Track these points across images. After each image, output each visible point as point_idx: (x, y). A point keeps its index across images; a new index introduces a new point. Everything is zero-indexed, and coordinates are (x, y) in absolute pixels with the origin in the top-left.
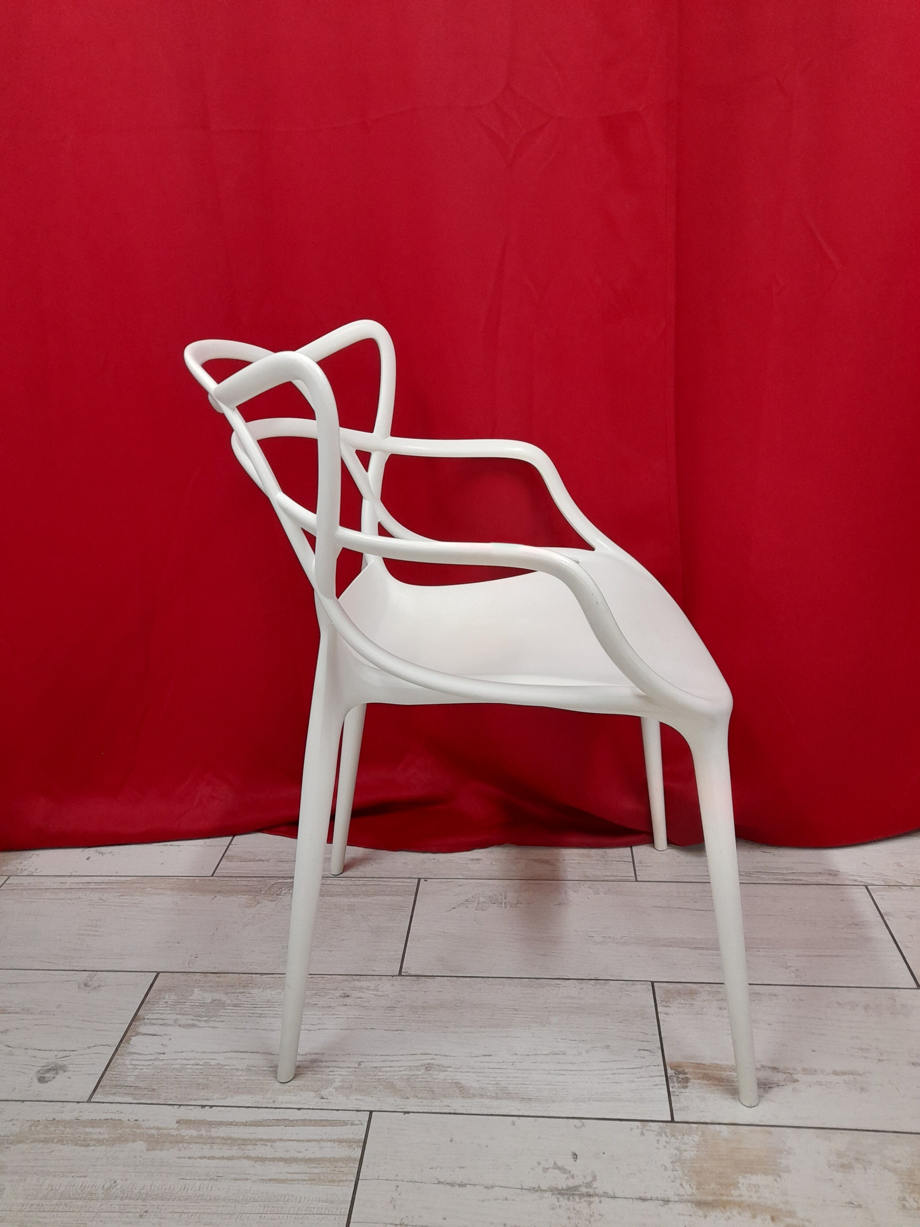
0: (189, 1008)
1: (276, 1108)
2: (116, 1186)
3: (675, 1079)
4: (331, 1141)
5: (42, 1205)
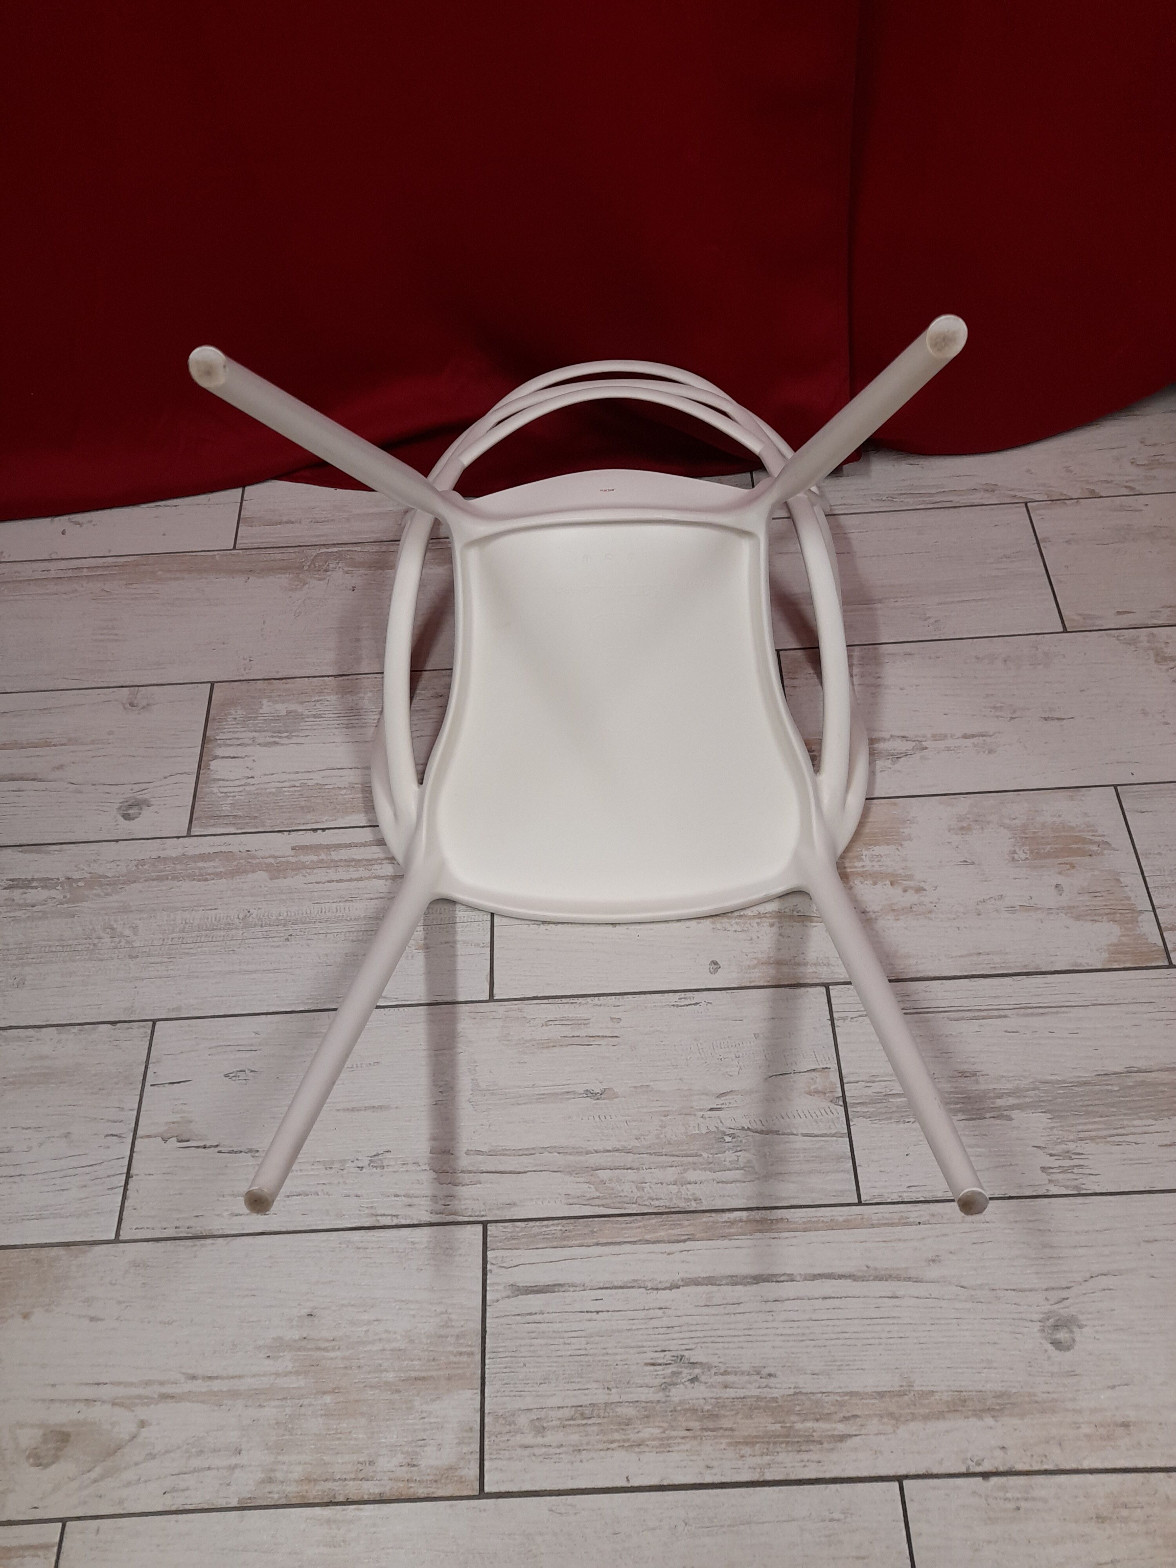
0: (263, 723)
2: (251, 915)
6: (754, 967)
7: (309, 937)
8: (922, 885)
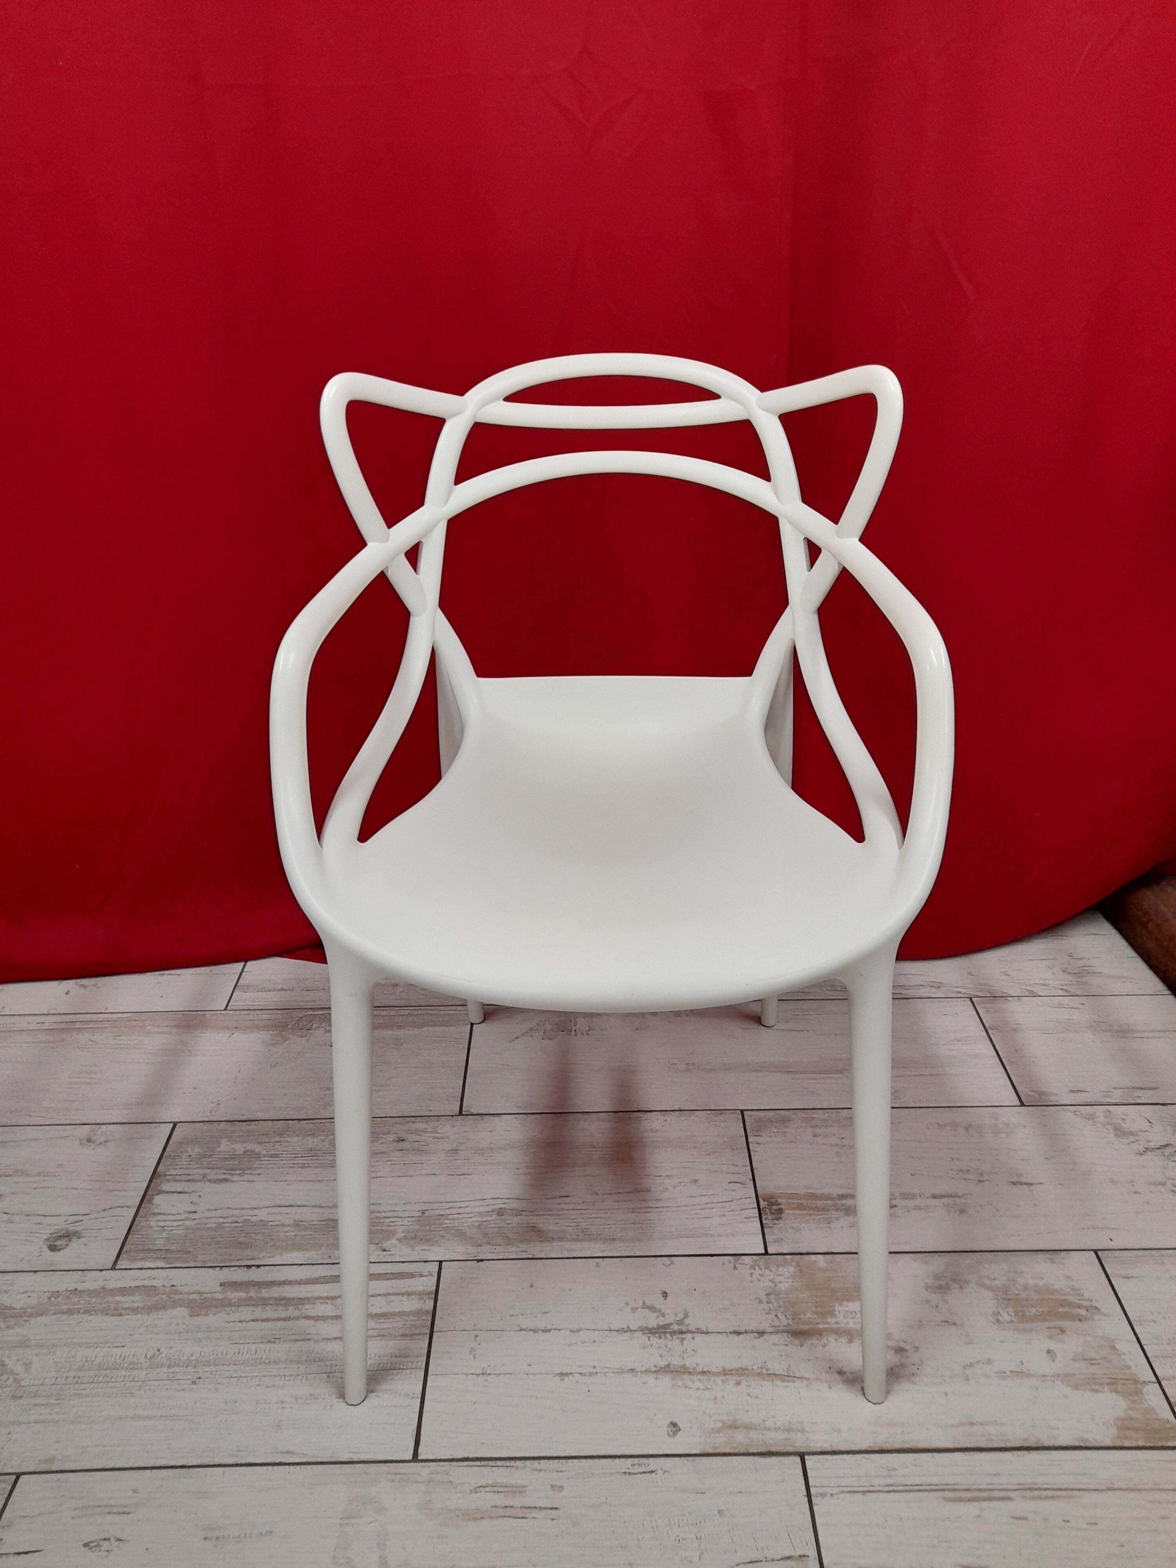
0: (217, 1161)
1: (332, 1264)
2: (160, 1354)
3: (768, 1210)
4: (399, 1294)
5: (79, 1377)
6: (719, 1431)
7: (220, 1380)
8: (902, 1345)
